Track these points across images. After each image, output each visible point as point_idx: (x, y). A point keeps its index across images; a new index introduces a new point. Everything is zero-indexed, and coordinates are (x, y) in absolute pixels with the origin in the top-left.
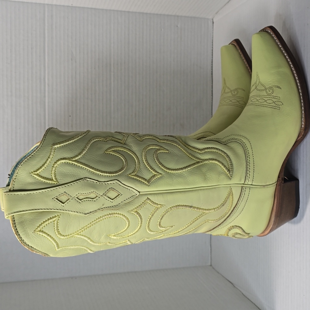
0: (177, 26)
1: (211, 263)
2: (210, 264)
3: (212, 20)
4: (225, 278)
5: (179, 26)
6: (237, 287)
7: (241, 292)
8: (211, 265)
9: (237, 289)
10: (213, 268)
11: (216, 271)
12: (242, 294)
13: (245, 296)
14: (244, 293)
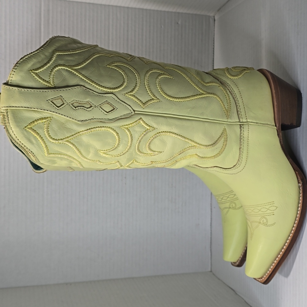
0: (178, 23)
1: (211, 269)
2: (209, 270)
3: (213, 18)
4: (226, 285)
5: (179, 23)
6: (239, 294)
7: (243, 299)
8: (211, 271)
9: (239, 296)
10: (213, 274)
11: (217, 277)
12: (245, 301)
13: (247, 304)
14: (247, 301)
